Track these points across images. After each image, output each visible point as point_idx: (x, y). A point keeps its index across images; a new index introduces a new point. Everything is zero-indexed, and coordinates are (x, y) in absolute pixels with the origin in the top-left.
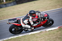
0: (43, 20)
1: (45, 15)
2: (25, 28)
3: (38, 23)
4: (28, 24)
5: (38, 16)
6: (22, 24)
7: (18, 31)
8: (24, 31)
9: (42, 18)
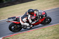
0: (40, 17)
1: (43, 13)
2: (24, 26)
3: (36, 21)
4: (26, 22)
5: (36, 14)
6: (21, 22)
7: (17, 29)
8: (23, 29)
9: (40, 16)
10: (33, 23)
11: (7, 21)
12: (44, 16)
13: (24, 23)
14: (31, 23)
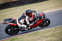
0: (39, 19)
1: (41, 14)
3: (34, 23)
4: (24, 24)
5: (34, 16)
10: (30, 25)
11: (3, 23)
12: (42, 17)
13: (21, 24)
14: (29, 25)
